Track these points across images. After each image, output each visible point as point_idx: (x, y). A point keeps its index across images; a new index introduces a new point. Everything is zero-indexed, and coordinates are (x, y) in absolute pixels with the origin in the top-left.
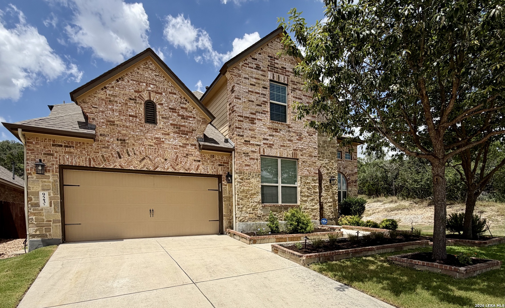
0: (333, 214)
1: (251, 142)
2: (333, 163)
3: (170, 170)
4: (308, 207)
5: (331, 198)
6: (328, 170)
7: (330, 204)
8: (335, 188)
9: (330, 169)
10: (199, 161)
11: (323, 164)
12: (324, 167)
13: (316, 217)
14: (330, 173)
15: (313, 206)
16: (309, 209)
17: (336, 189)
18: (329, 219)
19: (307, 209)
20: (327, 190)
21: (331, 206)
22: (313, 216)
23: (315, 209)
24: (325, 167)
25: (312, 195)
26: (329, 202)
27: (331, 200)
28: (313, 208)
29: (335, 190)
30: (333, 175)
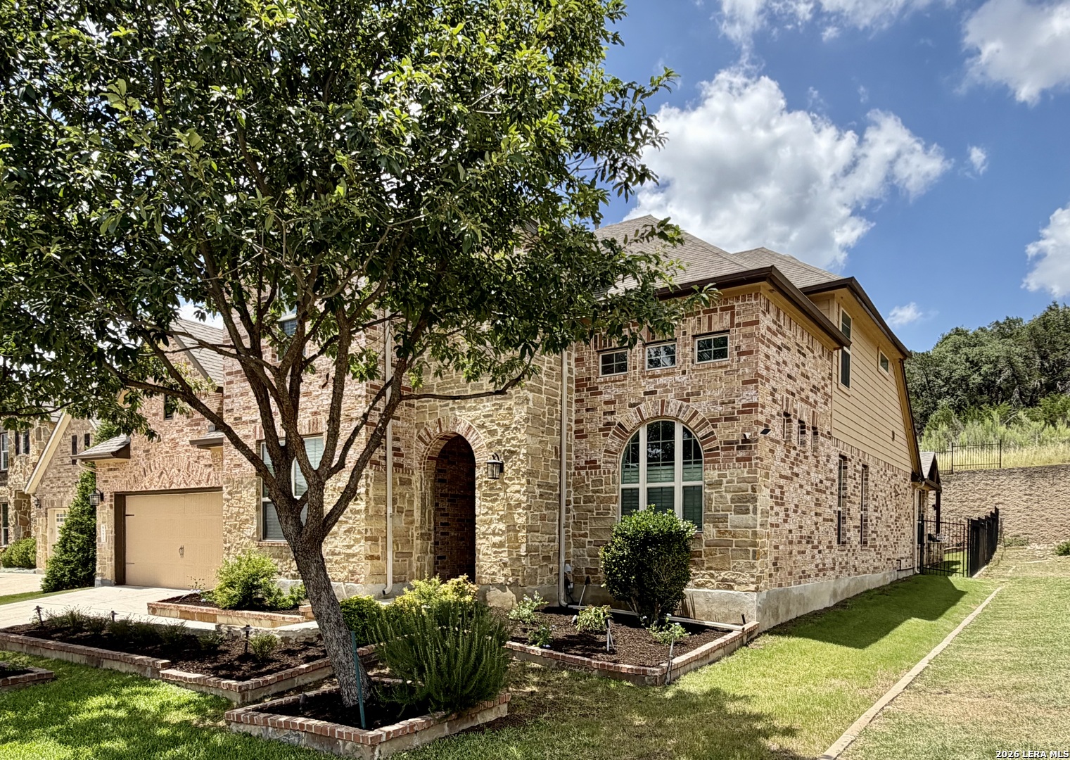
0: (507, 571)
1: (244, 419)
2: (509, 409)
3: (183, 486)
4: (337, 550)
5: (500, 520)
6: (492, 433)
7: (497, 539)
8: (517, 487)
9: (500, 431)
10: (210, 466)
11: (477, 418)
12: (479, 426)
13: (356, 577)
14: (499, 442)
15: (349, 547)
16: (339, 554)
17: (518, 492)
18: (493, 585)
19: (335, 554)
20: (490, 495)
21: (501, 545)
22: (350, 572)
23: (354, 555)
24: (482, 426)
25: (350, 518)
26: (494, 534)
27: (502, 526)
28: (349, 551)
29: (517, 495)
30: (508, 447)
